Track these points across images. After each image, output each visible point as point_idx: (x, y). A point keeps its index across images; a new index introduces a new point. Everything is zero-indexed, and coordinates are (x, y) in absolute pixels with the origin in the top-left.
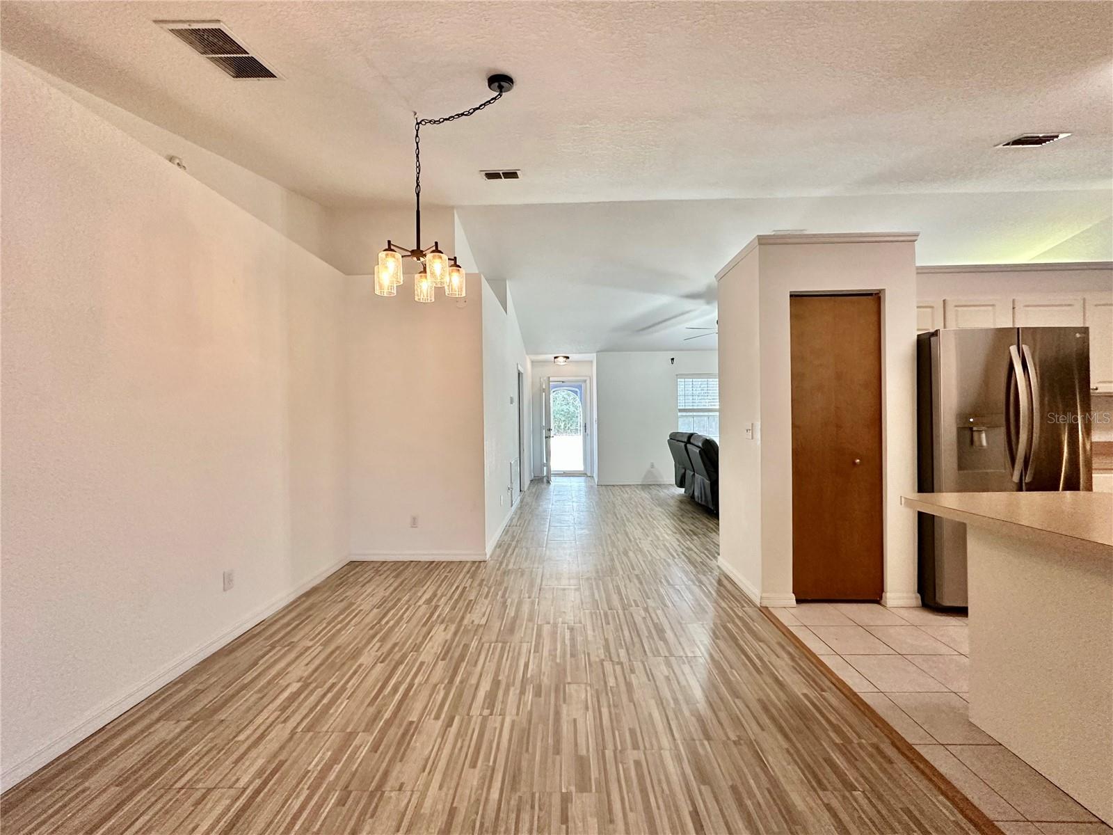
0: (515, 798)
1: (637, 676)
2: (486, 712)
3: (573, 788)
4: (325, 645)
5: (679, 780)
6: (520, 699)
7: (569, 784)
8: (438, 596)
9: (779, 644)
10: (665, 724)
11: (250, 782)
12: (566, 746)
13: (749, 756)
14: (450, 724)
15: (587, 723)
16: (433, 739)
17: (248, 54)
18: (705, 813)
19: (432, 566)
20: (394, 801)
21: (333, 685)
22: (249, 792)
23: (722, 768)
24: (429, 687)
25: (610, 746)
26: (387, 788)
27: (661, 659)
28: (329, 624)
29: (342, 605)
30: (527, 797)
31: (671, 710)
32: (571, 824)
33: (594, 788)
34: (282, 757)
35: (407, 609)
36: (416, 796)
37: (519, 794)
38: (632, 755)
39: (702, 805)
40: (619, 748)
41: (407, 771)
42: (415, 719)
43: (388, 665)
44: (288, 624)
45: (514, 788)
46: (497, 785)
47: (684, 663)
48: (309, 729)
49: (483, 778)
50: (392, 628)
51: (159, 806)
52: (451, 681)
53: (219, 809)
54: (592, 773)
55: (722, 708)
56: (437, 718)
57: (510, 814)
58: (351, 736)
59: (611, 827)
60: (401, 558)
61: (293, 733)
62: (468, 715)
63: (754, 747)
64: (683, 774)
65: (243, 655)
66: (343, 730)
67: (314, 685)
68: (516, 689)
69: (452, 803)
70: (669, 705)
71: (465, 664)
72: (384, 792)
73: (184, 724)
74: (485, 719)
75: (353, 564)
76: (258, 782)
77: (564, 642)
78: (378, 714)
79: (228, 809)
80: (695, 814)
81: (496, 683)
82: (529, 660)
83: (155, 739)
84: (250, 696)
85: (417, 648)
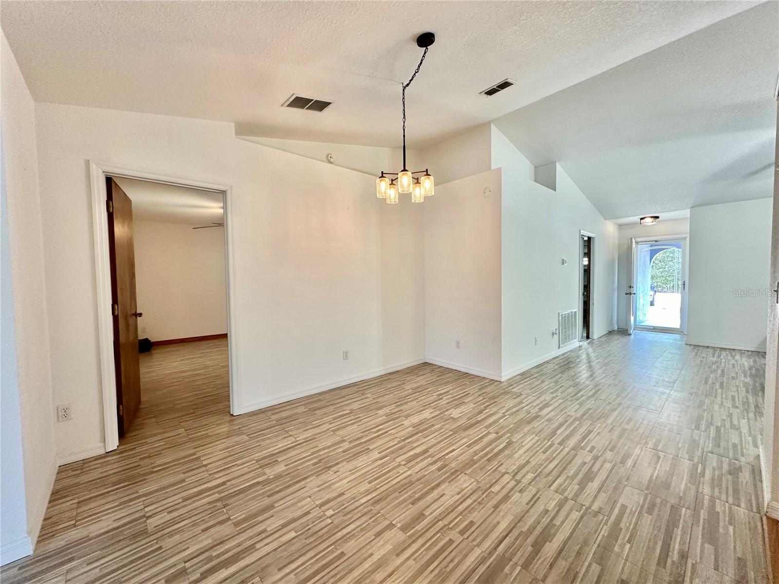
0: (369, 508)
2: (404, 463)
3: (399, 525)
4: (374, 399)
6: (428, 466)
7: (400, 522)
8: (449, 393)
10: (502, 535)
11: (301, 440)
12: (422, 504)
14: (381, 459)
15: (449, 500)
16: (369, 460)
17: (313, 100)
19: (466, 375)
20: (329, 476)
21: (360, 417)
22: (298, 442)
24: (393, 437)
25: (446, 521)
26: (332, 469)
28: (385, 390)
29: (400, 383)
30: (375, 512)
32: (378, 539)
33: (409, 533)
34: (316, 436)
35: (426, 395)
36: (338, 478)
37: (372, 508)
38: (454, 535)
40: (450, 526)
41: (345, 467)
42: (371, 448)
43: (387, 419)
44: (371, 384)
45: (374, 504)
46: (369, 497)
48: (333, 431)
49: (368, 490)
50: (409, 402)
51: (275, 434)
52: (404, 440)
53: (285, 444)
54: (418, 526)
55: (570, 560)
56: (379, 453)
57: (360, 513)
58: (344, 441)
59: (395, 557)
60: (451, 367)
61: (328, 429)
62: (394, 459)
65: (344, 392)
66: (342, 438)
67: (353, 414)
68: (431, 460)
69: (345, 492)
71: (422, 434)
72: (330, 470)
73: (307, 410)
74: (399, 465)
75: (426, 364)
76: (303, 441)
77: (493, 449)
78: (362, 437)
79: (288, 445)
81: (426, 451)
82: (457, 449)
83: (295, 411)
84: (332, 408)
85: (407, 417)
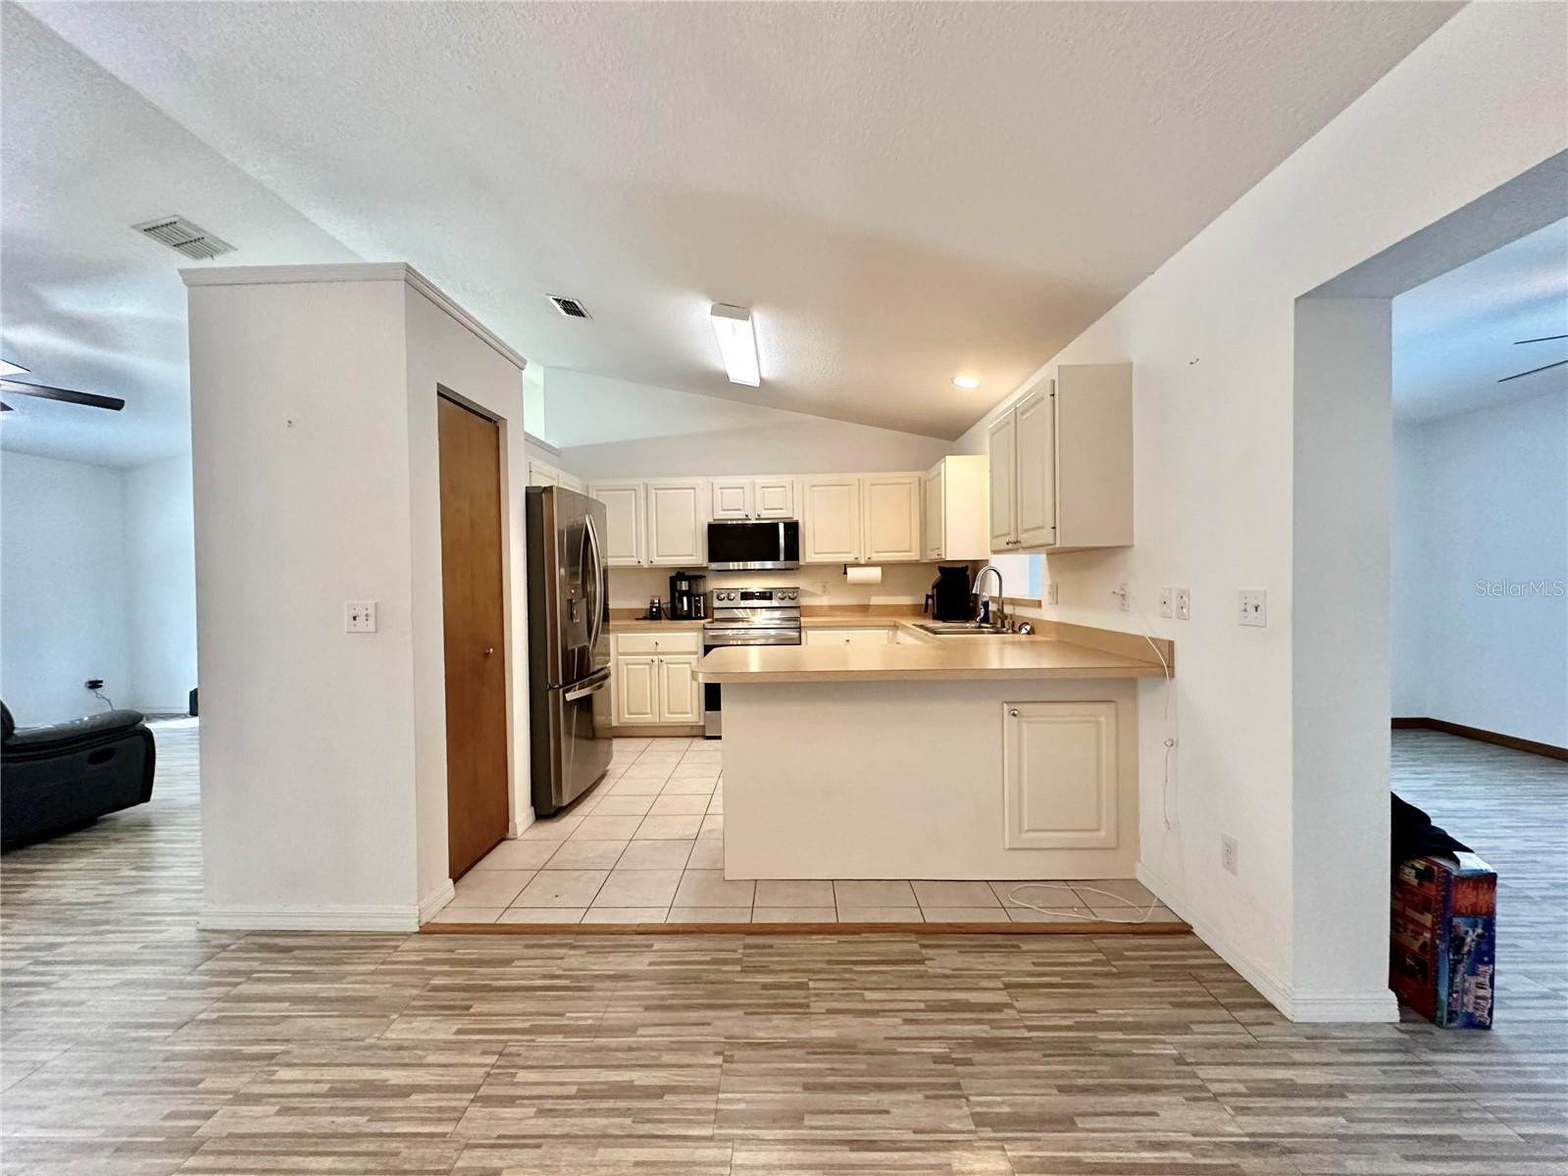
1: (510, 1167)
5: (794, 1150)
9: (527, 946)
13: (753, 1053)
18: (850, 1132)
23: (773, 1090)
27: (474, 1111)
31: (635, 1126)
39: (837, 1132)
47: (514, 1075)
63: (738, 1044)
64: (785, 1142)
70: (623, 1127)
80: (854, 1145)
